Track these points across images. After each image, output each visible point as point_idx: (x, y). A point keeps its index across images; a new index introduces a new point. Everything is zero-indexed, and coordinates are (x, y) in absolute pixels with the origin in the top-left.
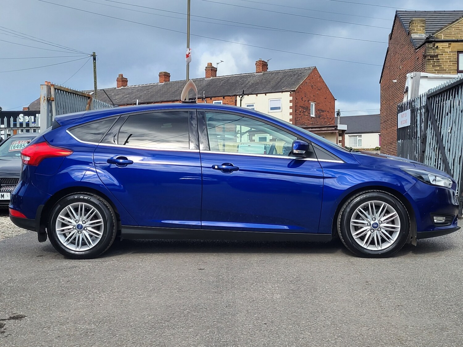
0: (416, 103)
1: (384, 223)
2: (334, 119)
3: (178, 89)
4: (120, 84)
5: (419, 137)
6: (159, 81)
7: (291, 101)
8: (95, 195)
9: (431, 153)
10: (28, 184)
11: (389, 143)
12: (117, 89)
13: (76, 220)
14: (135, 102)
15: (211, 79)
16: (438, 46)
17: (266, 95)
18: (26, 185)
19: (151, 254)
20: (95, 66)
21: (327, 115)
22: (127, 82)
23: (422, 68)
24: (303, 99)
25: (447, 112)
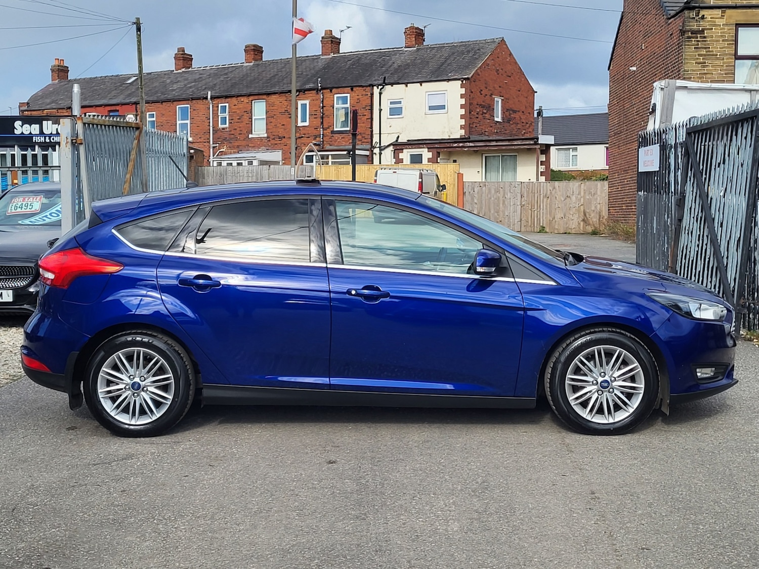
0: (668, 136)
1: (619, 380)
2: (533, 124)
3: (277, 75)
4: (180, 65)
5: (672, 192)
6: (245, 60)
7: (462, 96)
8: (160, 336)
9: (691, 224)
10: (51, 319)
11: (622, 170)
12: (175, 72)
13: (130, 376)
14: (205, 95)
15: (330, 57)
16: (704, 16)
17: (421, 85)
18: (46, 320)
19: (249, 426)
20: (139, 42)
21: (521, 118)
22: (192, 61)
23: (678, 51)
24: (482, 92)
25: (718, 161)
